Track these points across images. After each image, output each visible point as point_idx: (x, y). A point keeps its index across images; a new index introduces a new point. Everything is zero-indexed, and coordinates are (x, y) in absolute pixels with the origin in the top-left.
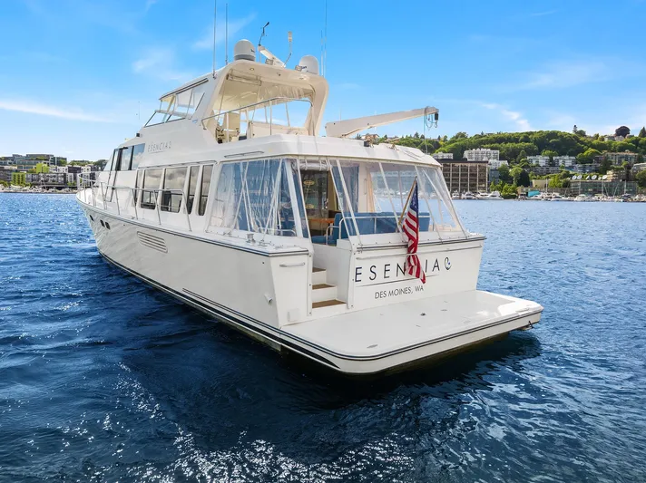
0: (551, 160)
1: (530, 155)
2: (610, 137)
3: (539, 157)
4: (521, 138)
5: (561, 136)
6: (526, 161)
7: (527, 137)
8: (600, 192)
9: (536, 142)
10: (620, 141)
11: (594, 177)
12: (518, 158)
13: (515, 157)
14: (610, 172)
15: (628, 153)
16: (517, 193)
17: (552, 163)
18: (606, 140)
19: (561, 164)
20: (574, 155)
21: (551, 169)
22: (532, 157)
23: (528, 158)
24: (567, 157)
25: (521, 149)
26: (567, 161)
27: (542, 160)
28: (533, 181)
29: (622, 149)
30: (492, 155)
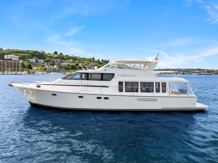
0: (37, 60)
1: (30, 58)
2: (52, 54)
3: (33, 59)
4: (26, 52)
5: (39, 53)
6: (28, 60)
7: (28, 52)
8: (56, 72)
9: (31, 54)
10: (55, 56)
11: (51, 67)
12: (25, 59)
13: (24, 59)
14: (55, 65)
15: (58, 60)
16: (30, 72)
17: (37, 62)
18: (51, 55)
19: (40, 62)
20: (44, 59)
21: (37, 64)
22: (30, 59)
23: (29, 59)
24: (41, 60)
25: (26, 56)
26: (42, 61)
27: (33, 60)
28: (33, 68)
29: (56, 58)
30: (16, 58)
